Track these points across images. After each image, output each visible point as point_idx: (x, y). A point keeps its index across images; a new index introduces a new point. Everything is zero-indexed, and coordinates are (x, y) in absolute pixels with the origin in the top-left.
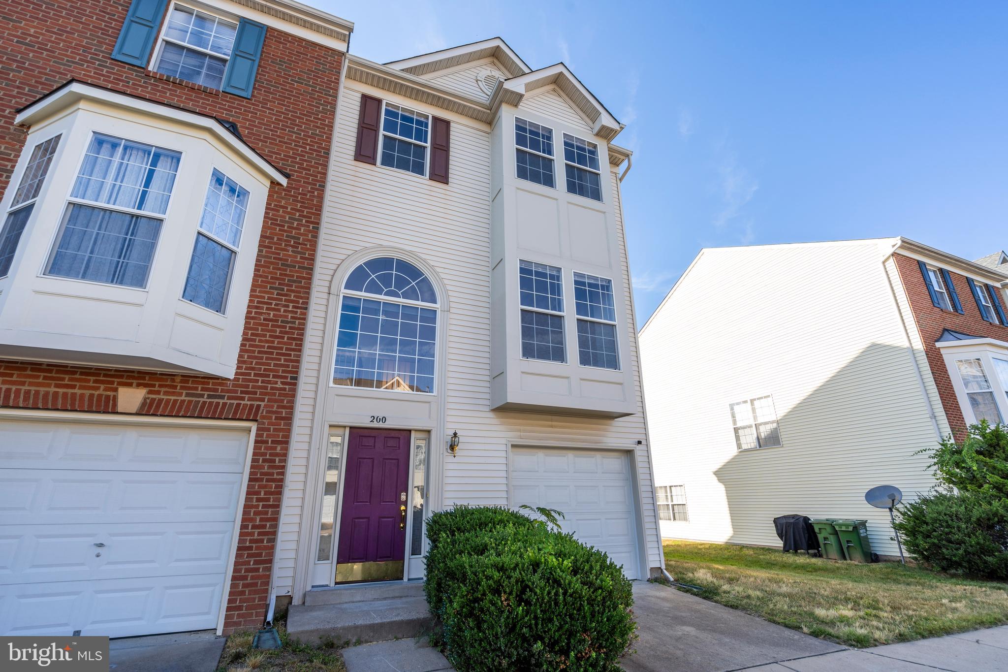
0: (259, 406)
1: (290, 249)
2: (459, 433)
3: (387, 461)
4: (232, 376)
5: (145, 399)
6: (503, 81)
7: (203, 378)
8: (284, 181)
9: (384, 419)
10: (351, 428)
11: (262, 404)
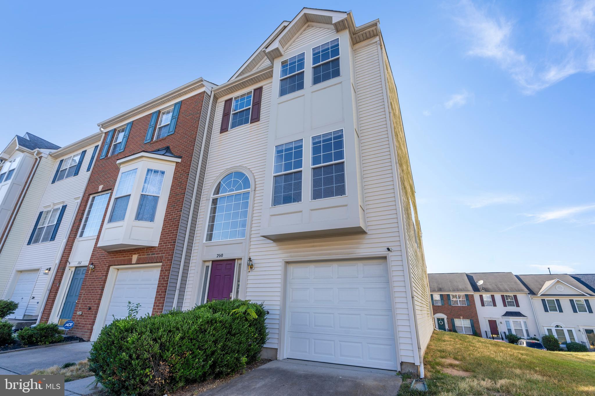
0: (163, 256)
1: (179, 187)
2: (252, 258)
3: (226, 276)
4: (157, 246)
5: (138, 258)
6: (264, 49)
7: (151, 247)
8: (179, 160)
9: (222, 255)
10: (213, 261)
11: (164, 255)
